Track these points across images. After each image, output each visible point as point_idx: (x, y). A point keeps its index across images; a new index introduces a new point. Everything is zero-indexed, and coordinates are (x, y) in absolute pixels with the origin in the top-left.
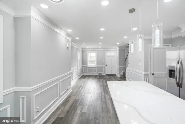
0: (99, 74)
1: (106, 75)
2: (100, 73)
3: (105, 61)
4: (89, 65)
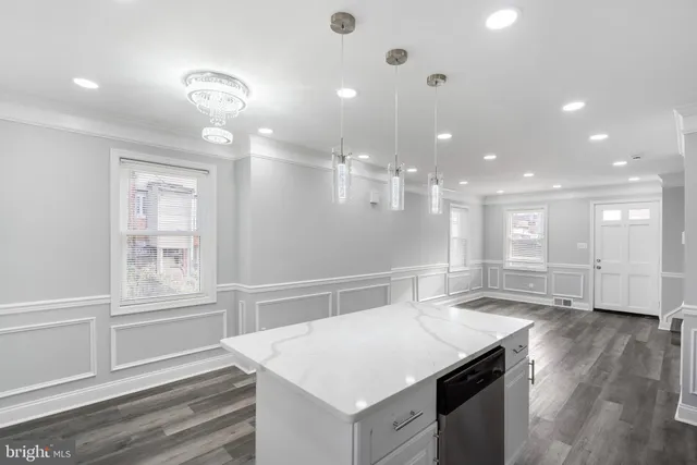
0: (558, 301)
1: (595, 310)
3: (589, 246)
4: (513, 259)
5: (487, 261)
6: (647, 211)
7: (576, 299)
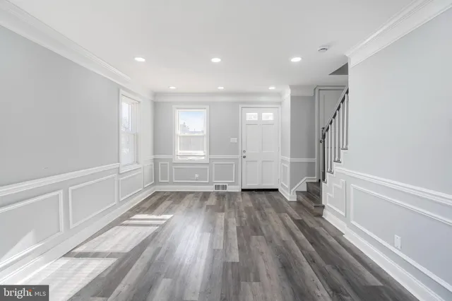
0: (217, 187)
1: (243, 190)
2: (221, 182)
3: (238, 140)
4: (181, 153)
5: (158, 156)
6: (272, 114)
7: (230, 184)
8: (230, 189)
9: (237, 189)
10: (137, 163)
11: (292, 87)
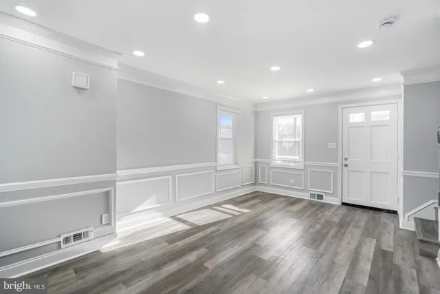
0: (312, 195)
1: (344, 204)
2: (318, 191)
3: (337, 146)
4: (278, 158)
5: (258, 160)
6: (387, 112)
8: (327, 200)
9: (336, 201)
10: (237, 164)
11: (404, 74)
